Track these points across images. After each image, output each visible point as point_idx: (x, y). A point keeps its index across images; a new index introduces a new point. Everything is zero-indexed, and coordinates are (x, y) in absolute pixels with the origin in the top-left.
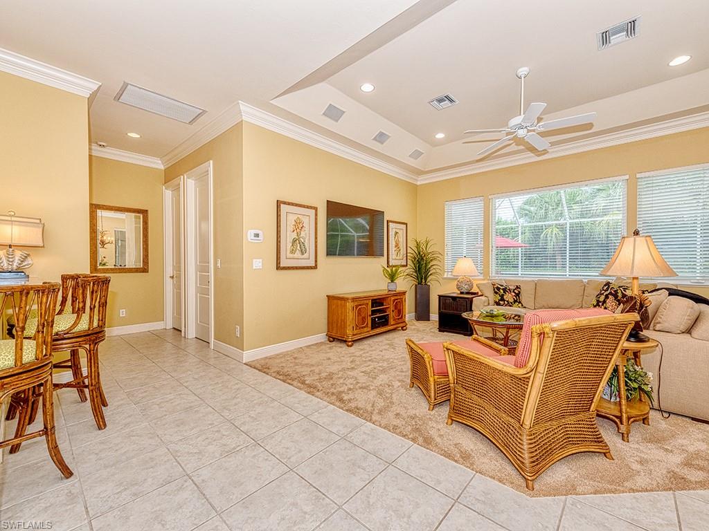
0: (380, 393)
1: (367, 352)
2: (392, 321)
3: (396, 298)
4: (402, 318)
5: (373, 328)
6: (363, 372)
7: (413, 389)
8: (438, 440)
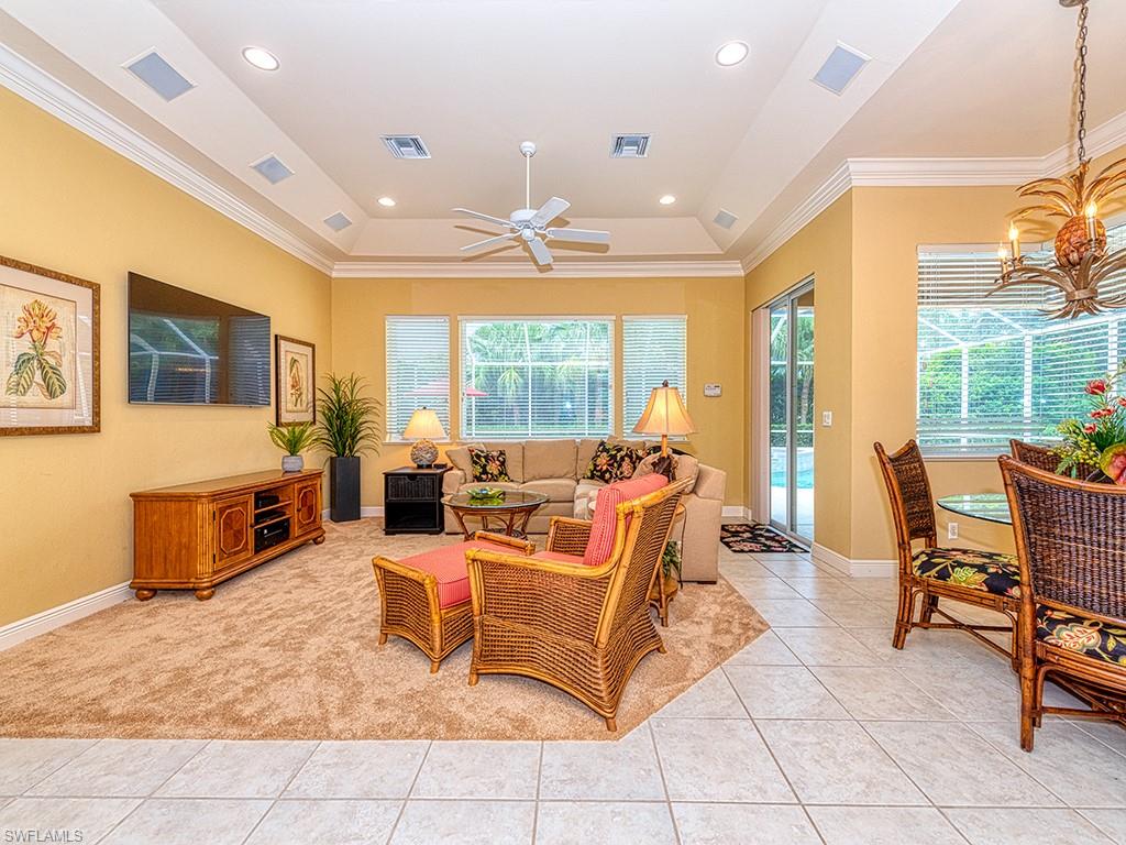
0: (325, 673)
1: (257, 602)
2: (296, 531)
3: (305, 484)
4: (314, 521)
5: (258, 549)
6: (267, 645)
7: (388, 645)
8: (469, 716)
